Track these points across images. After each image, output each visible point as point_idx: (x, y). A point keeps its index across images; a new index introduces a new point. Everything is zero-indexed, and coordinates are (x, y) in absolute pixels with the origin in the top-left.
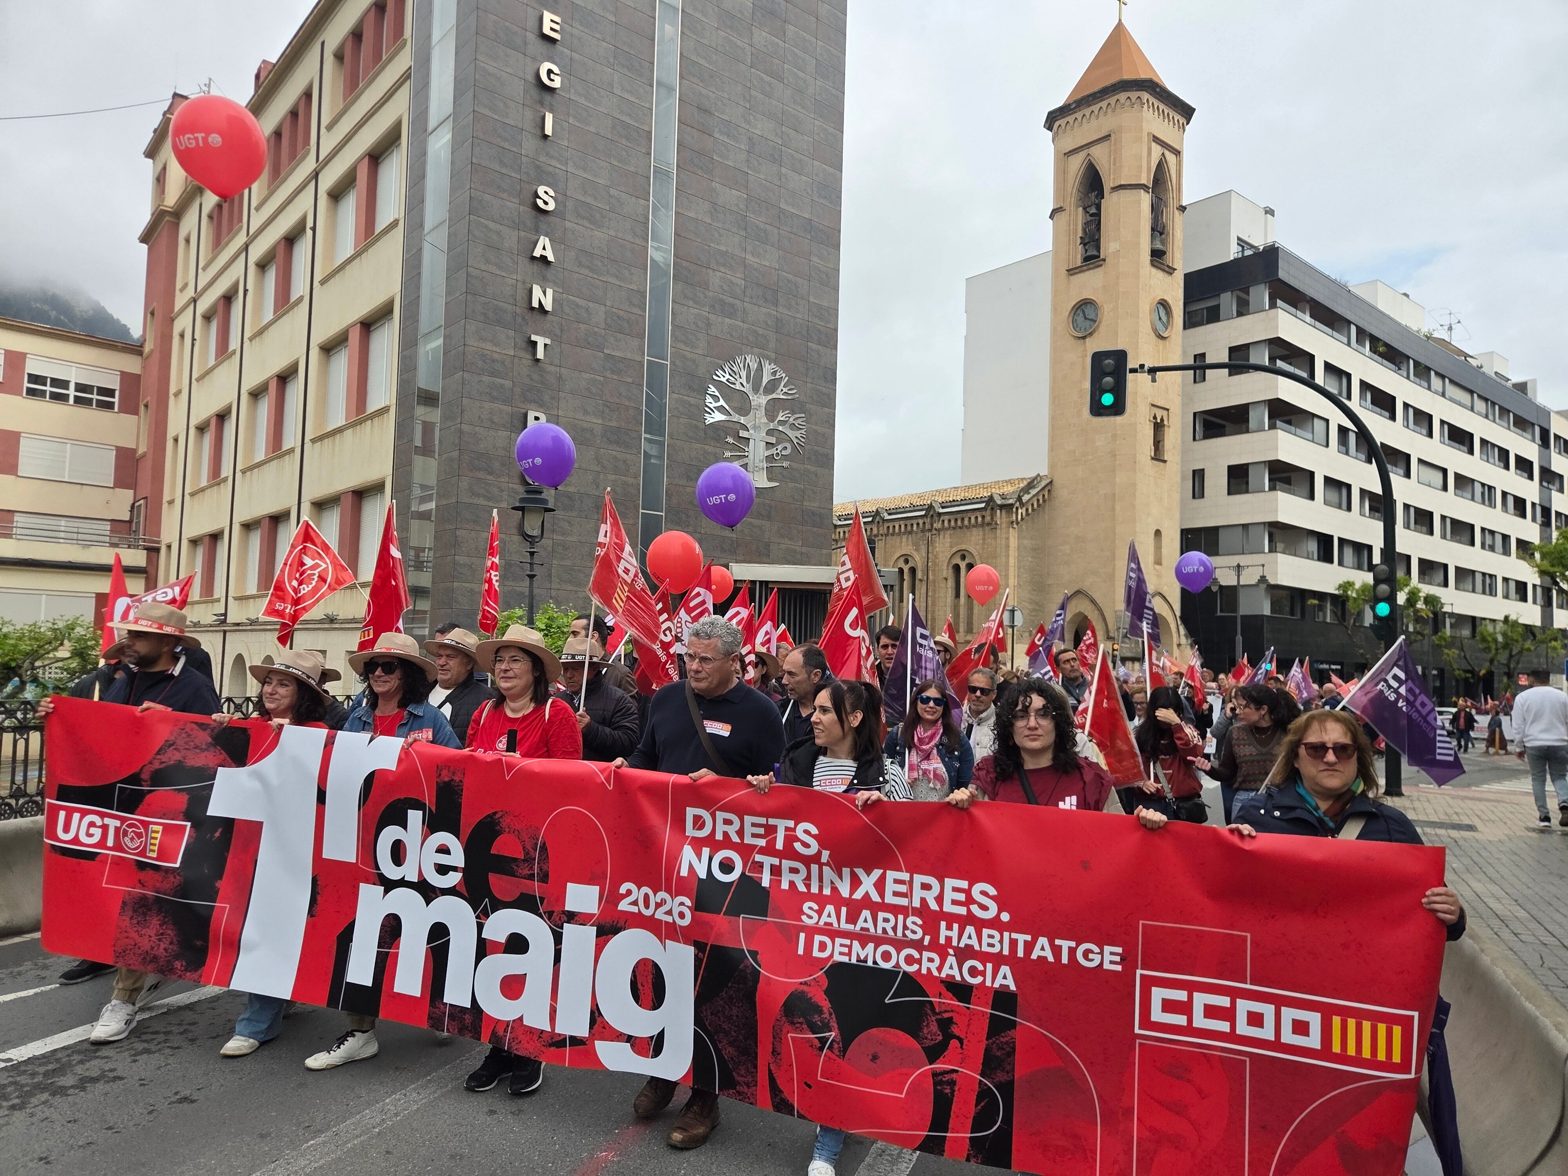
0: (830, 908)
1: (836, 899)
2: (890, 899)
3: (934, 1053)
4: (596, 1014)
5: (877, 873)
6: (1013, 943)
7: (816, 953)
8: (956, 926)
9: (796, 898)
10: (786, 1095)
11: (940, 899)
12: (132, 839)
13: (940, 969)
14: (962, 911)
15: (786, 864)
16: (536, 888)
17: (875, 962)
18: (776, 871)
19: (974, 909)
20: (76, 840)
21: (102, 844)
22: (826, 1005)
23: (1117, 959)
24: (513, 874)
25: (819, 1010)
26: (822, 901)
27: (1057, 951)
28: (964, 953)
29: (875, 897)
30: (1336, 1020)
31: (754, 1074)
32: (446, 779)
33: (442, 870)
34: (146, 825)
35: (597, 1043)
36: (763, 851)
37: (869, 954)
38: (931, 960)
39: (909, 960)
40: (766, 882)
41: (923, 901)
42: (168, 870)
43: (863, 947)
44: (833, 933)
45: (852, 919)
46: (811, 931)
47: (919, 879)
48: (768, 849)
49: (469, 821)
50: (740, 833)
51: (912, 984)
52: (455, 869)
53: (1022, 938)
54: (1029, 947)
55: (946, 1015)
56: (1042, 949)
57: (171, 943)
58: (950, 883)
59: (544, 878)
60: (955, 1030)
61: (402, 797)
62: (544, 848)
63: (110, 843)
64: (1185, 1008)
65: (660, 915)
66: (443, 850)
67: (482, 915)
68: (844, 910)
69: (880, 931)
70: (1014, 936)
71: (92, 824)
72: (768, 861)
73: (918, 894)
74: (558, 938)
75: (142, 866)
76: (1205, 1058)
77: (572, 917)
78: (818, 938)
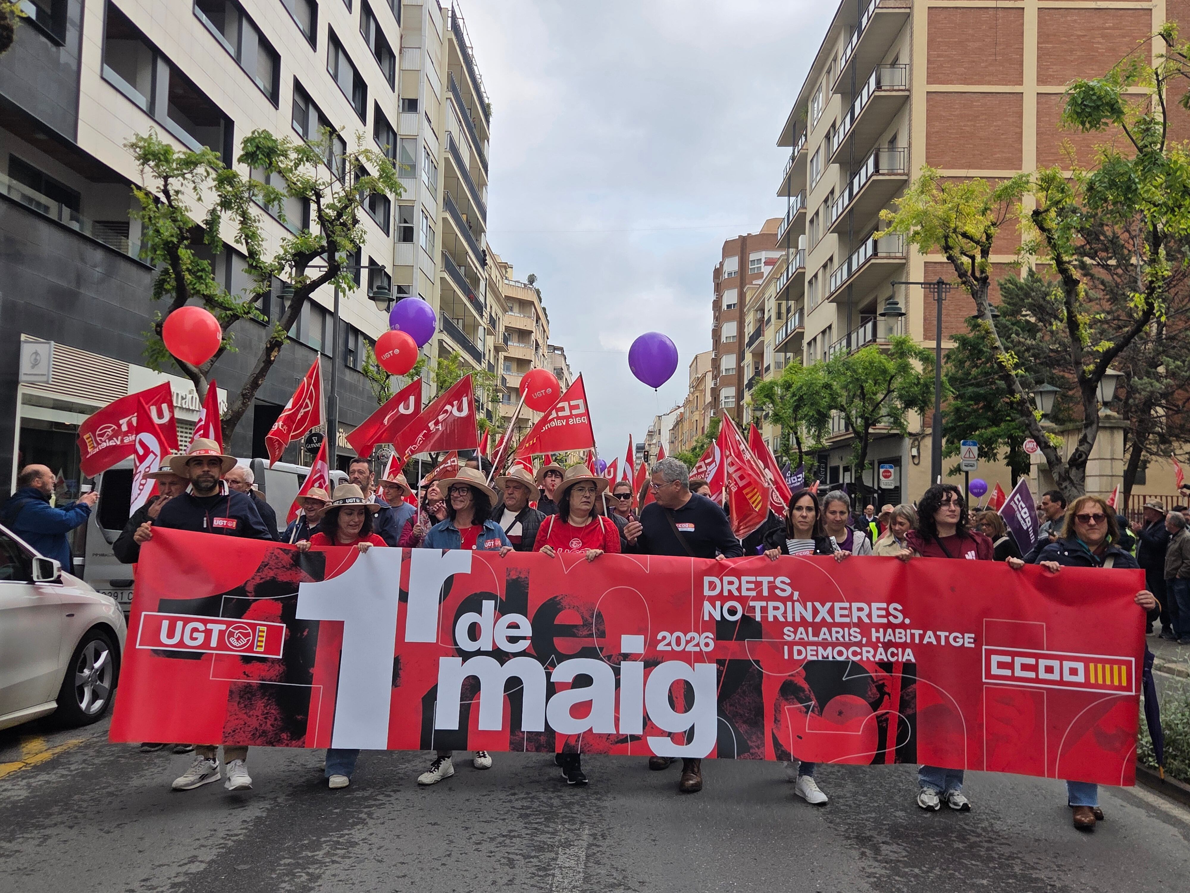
0: (801, 629)
1: (804, 622)
2: (838, 619)
3: (875, 706)
4: (646, 719)
5: (828, 605)
6: (913, 636)
7: (796, 657)
8: (881, 630)
9: (778, 626)
10: (785, 748)
11: (869, 616)
12: (238, 639)
13: (874, 656)
14: (885, 620)
15: (771, 604)
16: (596, 642)
17: (833, 658)
18: (764, 610)
19: (891, 618)
20: (181, 644)
21: (206, 644)
22: (806, 686)
23: (972, 640)
24: (574, 635)
25: (803, 691)
26: (795, 625)
27: (938, 638)
28: (887, 645)
29: (829, 619)
30: (1092, 666)
31: (762, 740)
32: (514, 577)
33: (513, 640)
34: (253, 627)
35: (649, 739)
36: (754, 599)
37: (830, 654)
38: (868, 652)
39: (855, 654)
40: (758, 618)
41: (859, 618)
42: (273, 661)
43: (825, 650)
44: (805, 644)
45: (816, 634)
46: (791, 644)
47: (855, 605)
48: (759, 597)
49: (535, 602)
50: (739, 589)
51: (857, 667)
52: (524, 638)
53: (917, 632)
54: (922, 637)
55: (881, 682)
56: (930, 637)
57: (276, 719)
58: (875, 605)
59: (602, 634)
60: (886, 690)
61: (478, 592)
62: (599, 615)
63: (214, 643)
64: (1010, 666)
65: (690, 648)
66: (514, 626)
67: (549, 666)
68: (810, 629)
69: (834, 639)
70: (913, 631)
71: (195, 630)
72: (758, 605)
73: (855, 614)
74: (617, 672)
75: (247, 660)
76: (1023, 693)
77: (627, 657)
78: (796, 648)
